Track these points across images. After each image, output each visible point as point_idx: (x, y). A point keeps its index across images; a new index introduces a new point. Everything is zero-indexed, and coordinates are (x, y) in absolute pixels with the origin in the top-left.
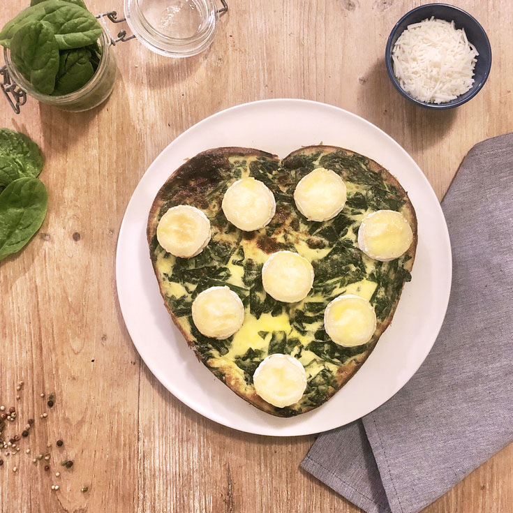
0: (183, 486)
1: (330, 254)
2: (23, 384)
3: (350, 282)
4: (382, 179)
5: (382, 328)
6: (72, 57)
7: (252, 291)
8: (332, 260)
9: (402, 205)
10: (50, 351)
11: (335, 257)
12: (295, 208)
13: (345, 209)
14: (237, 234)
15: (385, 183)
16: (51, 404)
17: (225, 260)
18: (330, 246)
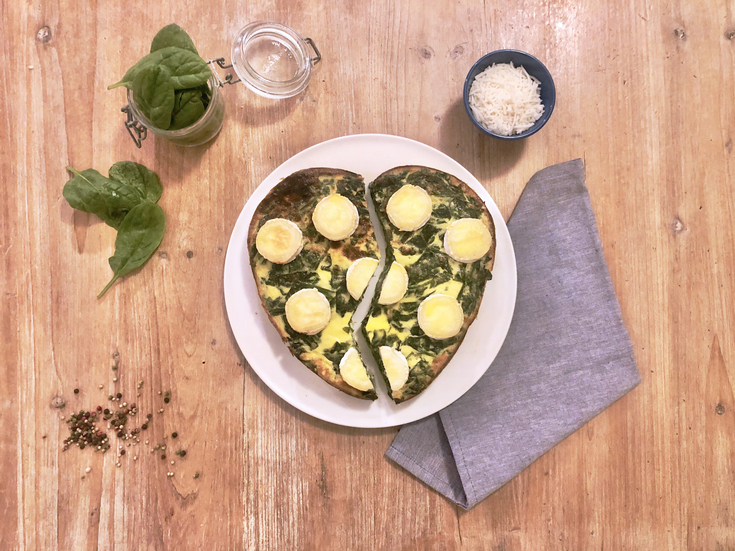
0: (283, 473)
1: (420, 259)
2: (142, 383)
3: (439, 283)
4: (462, 192)
5: (469, 322)
6: (185, 96)
7: (337, 293)
8: (422, 264)
9: (480, 213)
10: (166, 354)
11: (425, 261)
12: (388, 221)
13: (431, 219)
14: (325, 243)
15: (465, 195)
16: (167, 401)
17: (315, 266)
18: (420, 252)
